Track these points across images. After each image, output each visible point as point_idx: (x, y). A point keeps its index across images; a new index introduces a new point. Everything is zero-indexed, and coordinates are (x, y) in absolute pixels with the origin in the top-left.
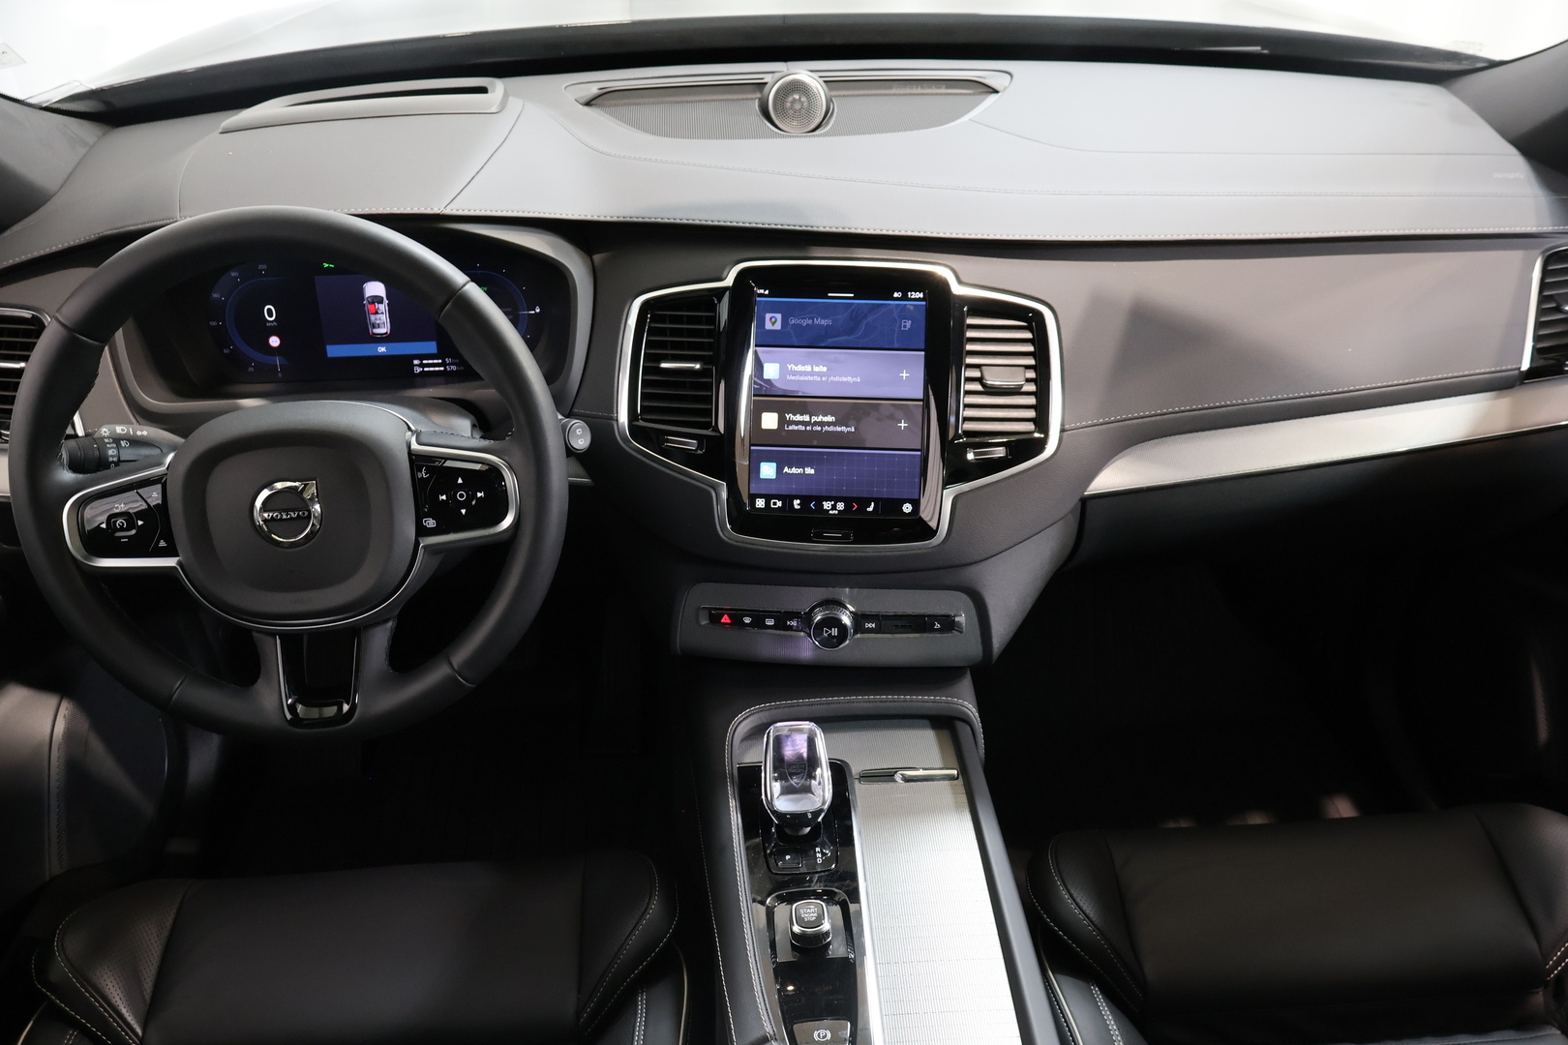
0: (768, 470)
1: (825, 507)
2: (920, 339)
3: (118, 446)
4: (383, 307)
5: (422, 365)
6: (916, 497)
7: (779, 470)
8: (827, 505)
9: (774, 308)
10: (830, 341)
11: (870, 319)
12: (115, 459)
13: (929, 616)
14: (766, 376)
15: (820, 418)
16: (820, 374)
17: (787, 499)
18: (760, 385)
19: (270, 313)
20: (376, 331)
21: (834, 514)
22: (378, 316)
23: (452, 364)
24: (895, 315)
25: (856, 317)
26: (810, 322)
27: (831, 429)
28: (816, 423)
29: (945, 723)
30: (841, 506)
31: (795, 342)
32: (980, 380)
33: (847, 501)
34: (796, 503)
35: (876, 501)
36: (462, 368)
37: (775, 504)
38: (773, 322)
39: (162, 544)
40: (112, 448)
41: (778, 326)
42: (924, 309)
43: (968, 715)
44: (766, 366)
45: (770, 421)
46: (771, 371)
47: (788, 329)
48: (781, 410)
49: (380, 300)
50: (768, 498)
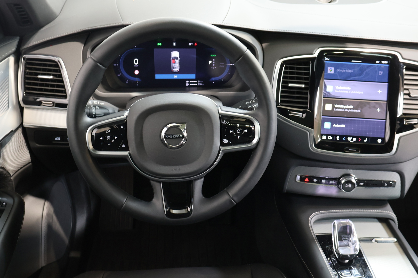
0: (327, 125)
1: (348, 140)
2: (386, 79)
3: (96, 108)
4: (178, 61)
5: (189, 83)
6: (383, 137)
7: (332, 125)
8: (349, 139)
9: (331, 65)
10: (352, 78)
11: (367, 70)
12: (95, 113)
13: (384, 181)
14: (328, 90)
15: (348, 107)
16: (348, 90)
17: (334, 136)
18: (325, 94)
19: (136, 62)
20: (174, 70)
21: (352, 143)
22: (175, 64)
23: (200, 83)
24: (377, 69)
25: (362, 70)
26: (345, 71)
27: (352, 111)
28: (346, 109)
29: (384, 221)
30: (354, 139)
31: (339, 78)
32: (409, 94)
33: (357, 138)
34: (338, 138)
35: (368, 138)
36: (204, 84)
37: (330, 138)
38: (330, 70)
39: (123, 146)
40: (94, 109)
41: (333, 72)
42: (388, 67)
43: (393, 217)
44: (328, 87)
45: (329, 107)
46: (330, 89)
47: (337, 73)
48: (333, 103)
49: (177, 58)
50: (327, 135)
